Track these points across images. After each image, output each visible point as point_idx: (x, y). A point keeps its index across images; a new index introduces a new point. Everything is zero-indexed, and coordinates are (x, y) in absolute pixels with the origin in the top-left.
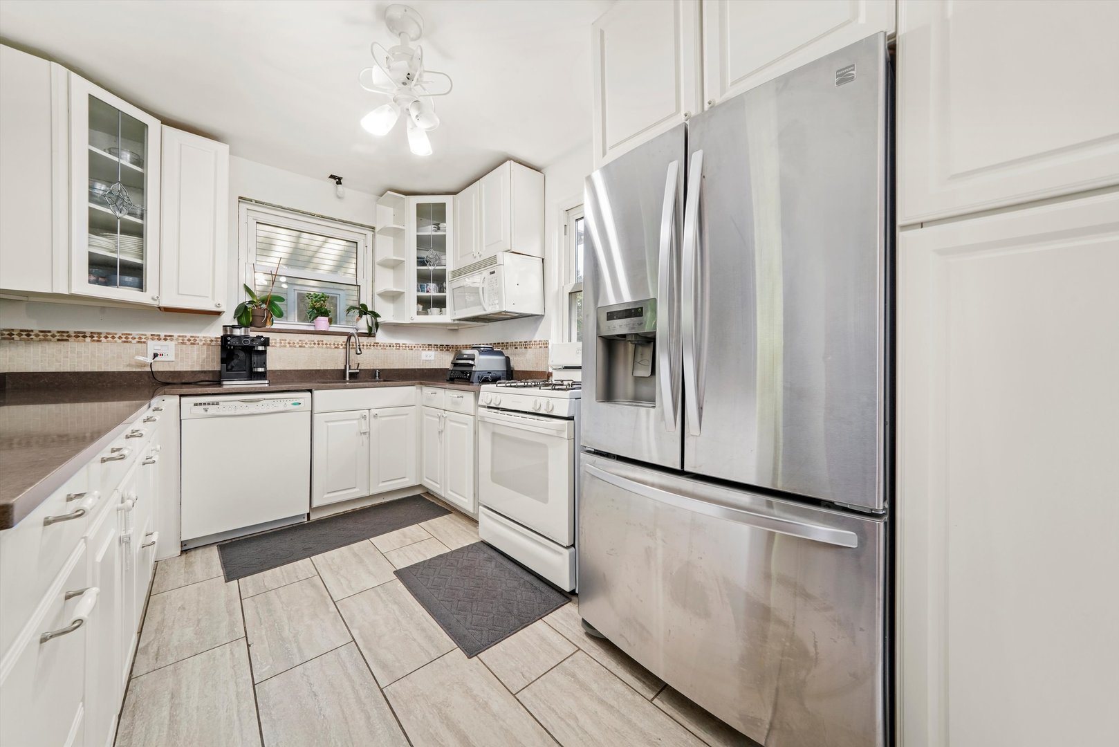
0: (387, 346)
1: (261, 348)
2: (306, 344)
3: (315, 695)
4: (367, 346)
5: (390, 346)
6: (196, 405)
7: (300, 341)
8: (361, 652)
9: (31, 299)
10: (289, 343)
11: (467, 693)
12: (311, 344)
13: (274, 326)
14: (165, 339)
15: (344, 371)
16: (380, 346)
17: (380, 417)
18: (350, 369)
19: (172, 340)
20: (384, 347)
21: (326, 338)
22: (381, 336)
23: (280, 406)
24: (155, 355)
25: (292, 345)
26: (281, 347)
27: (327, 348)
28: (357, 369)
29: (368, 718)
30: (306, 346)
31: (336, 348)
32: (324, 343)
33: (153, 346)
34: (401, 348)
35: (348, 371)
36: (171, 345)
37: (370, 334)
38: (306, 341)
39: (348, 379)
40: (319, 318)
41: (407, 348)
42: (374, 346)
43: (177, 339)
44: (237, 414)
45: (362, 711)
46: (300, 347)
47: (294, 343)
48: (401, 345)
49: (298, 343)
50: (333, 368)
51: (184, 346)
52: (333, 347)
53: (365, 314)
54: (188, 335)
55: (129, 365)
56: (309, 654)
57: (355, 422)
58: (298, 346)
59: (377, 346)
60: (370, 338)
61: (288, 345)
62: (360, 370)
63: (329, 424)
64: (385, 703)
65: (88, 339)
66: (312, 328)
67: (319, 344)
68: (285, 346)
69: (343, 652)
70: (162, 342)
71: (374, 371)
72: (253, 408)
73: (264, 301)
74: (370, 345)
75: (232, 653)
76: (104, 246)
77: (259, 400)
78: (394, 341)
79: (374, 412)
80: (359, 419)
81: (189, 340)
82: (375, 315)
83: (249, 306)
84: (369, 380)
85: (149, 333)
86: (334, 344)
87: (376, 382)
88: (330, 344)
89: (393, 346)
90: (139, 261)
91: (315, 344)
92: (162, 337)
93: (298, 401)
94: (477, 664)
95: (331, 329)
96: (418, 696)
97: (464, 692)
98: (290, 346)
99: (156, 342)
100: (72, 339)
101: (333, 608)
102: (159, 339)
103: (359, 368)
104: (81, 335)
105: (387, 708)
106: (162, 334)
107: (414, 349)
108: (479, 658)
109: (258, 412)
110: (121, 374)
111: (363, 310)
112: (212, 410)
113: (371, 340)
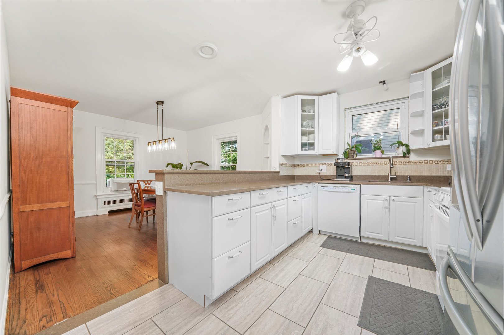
0: (417, 162)
1: (347, 167)
2: (370, 164)
3: (306, 288)
4: (404, 163)
5: (420, 162)
6: (321, 186)
7: (368, 162)
8: (328, 289)
9: (299, 156)
10: (363, 164)
11: (341, 332)
12: (372, 164)
13: (358, 157)
14: (324, 165)
15: (388, 176)
16: (413, 162)
17: (397, 201)
18: (391, 175)
19: (325, 165)
20: (415, 163)
21: (379, 161)
22: (413, 157)
23: (347, 190)
24: (322, 170)
25: (364, 165)
26: (359, 165)
27: (380, 165)
28: (395, 176)
29: (309, 305)
30: (371, 165)
31: (385, 165)
32: (379, 163)
33: (321, 167)
34: (428, 163)
35: (390, 176)
36: (325, 166)
37: (404, 156)
38: (371, 162)
39: (389, 180)
40: (377, 151)
41: (434, 163)
42: (408, 163)
43: (327, 165)
44: (332, 191)
45: (310, 302)
46: (368, 165)
47: (365, 164)
48: (428, 161)
49: (367, 164)
50: (383, 175)
51: (329, 167)
52: (384, 164)
53: (402, 146)
54: (330, 163)
55: (316, 173)
56: (316, 278)
57: (382, 201)
58: (367, 165)
59: (410, 163)
60: (406, 159)
61: (362, 165)
62: (396, 176)
63: (368, 200)
64: (317, 306)
65: (308, 166)
66: (374, 156)
67: (376, 163)
68: (361, 165)
69: (324, 285)
70: (323, 166)
71: (407, 176)
72: (337, 190)
73: (353, 147)
74: (406, 163)
75: (303, 264)
76: (305, 140)
77: (340, 187)
78: (423, 159)
79: (392, 198)
80: (384, 200)
81: (330, 165)
82: (407, 146)
83: (347, 150)
84: (404, 181)
85: (320, 163)
86: (384, 163)
87: (407, 182)
88: (382, 163)
89: (422, 162)
90: (313, 142)
91: (374, 163)
92: (323, 164)
93: (354, 189)
94: (358, 330)
95: (383, 156)
96: (327, 315)
97: (340, 331)
98: (363, 165)
99: (322, 166)
100: (305, 166)
101: (335, 272)
102: (322, 165)
103: (396, 175)
104: (307, 165)
105: (316, 308)
106: (323, 163)
107: (440, 163)
108: (362, 330)
109: (339, 191)
110: (314, 176)
111: (400, 144)
112: (326, 189)
113: (406, 160)
